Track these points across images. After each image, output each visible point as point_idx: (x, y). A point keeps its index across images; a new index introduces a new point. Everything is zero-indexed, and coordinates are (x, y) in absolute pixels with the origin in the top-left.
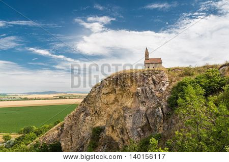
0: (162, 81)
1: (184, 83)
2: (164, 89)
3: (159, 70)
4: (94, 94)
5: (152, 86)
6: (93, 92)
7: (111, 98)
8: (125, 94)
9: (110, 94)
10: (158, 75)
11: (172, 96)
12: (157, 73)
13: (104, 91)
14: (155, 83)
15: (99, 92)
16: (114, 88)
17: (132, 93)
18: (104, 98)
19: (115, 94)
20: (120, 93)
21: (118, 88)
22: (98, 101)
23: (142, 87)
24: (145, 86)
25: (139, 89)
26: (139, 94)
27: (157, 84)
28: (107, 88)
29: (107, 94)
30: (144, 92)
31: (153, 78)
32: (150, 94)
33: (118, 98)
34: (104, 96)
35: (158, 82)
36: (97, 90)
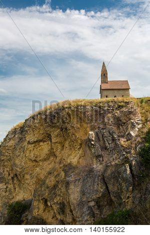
0: (130, 119)
3: (125, 101)
4: (12, 143)
5: (115, 128)
6: (10, 139)
7: (42, 149)
8: (67, 142)
9: (41, 144)
10: (124, 109)
11: (147, 144)
12: (122, 107)
13: (30, 137)
14: (119, 122)
15: (20, 139)
16: (48, 132)
17: (79, 141)
18: (30, 150)
19: (50, 142)
20: (58, 140)
21: (55, 133)
22: (19, 155)
23: (97, 130)
24: (102, 129)
25: (92, 134)
26: (93, 143)
27: (122, 125)
28: (36, 132)
29: (35, 142)
30: (101, 139)
31: (116, 114)
32: (110, 142)
33: (55, 150)
34: (31, 147)
35: (124, 121)
36: (16, 136)
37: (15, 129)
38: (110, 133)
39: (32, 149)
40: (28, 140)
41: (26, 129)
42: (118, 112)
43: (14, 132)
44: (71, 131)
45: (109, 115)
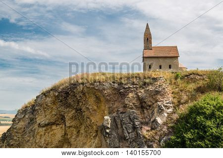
0: (157, 101)
1: (201, 108)
2: (160, 120)
3: (153, 76)
4: (21, 124)
5: (137, 112)
6: (19, 120)
7: (54, 135)
8: (83, 127)
9: (54, 127)
10: (150, 88)
11: (173, 137)
12: (148, 84)
13: (41, 119)
14: (143, 105)
15: (31, 121)
16: (63, 113)
17: (95, 127)
18: (41, 135)
19: (64, 126)
20: (73, 124)
21: (70, 114)
22: (29, 141)
23: (115, 114)
24: (121, 113)
25: (108, 120)
26: (108, 131)
27: (146, 109)
28: (48, 112)
29: (46, 125)
30: (119, 126)
31: (140, 94)
32: (130, 131)
33: (69, 136)
34: (42, 130)
35: (150, 103)
36: (27, 116)
37: (26, 107)
38: (130, 118)
39: (43, 134)
40: (38, 122)
41: (37, 108)
42: (142, 91)
43: (24, 111)
44: (86, 113)
45: (131, 95)
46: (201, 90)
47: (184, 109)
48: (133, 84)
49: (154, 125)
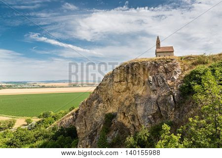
0: (174, 69)
1: (198, 71)
2: (176, 78)
3: (171, 58)
5: (164, 74)
7: (122, 86)
9: (122, 83)
10: (170, 63)
11: (184, 84)
12: (169, 62)
14: (166, 71)
18: (116, 86)
19: (126, 82)
23: (153, 75)
24: (157, 75)
25: (151, 78)
26: (151, 83)
27: (168, 73)
30: (156, 81)
32: (161, 82)
33: (129, 87)
34: (116, 84)
35: (170, 70)
38: (161, 77)
42: (166, 65)
45: (161, 67)
46: (194, 64)
47: (187, 73)
48: (162, 62)
49: (173, 80)
